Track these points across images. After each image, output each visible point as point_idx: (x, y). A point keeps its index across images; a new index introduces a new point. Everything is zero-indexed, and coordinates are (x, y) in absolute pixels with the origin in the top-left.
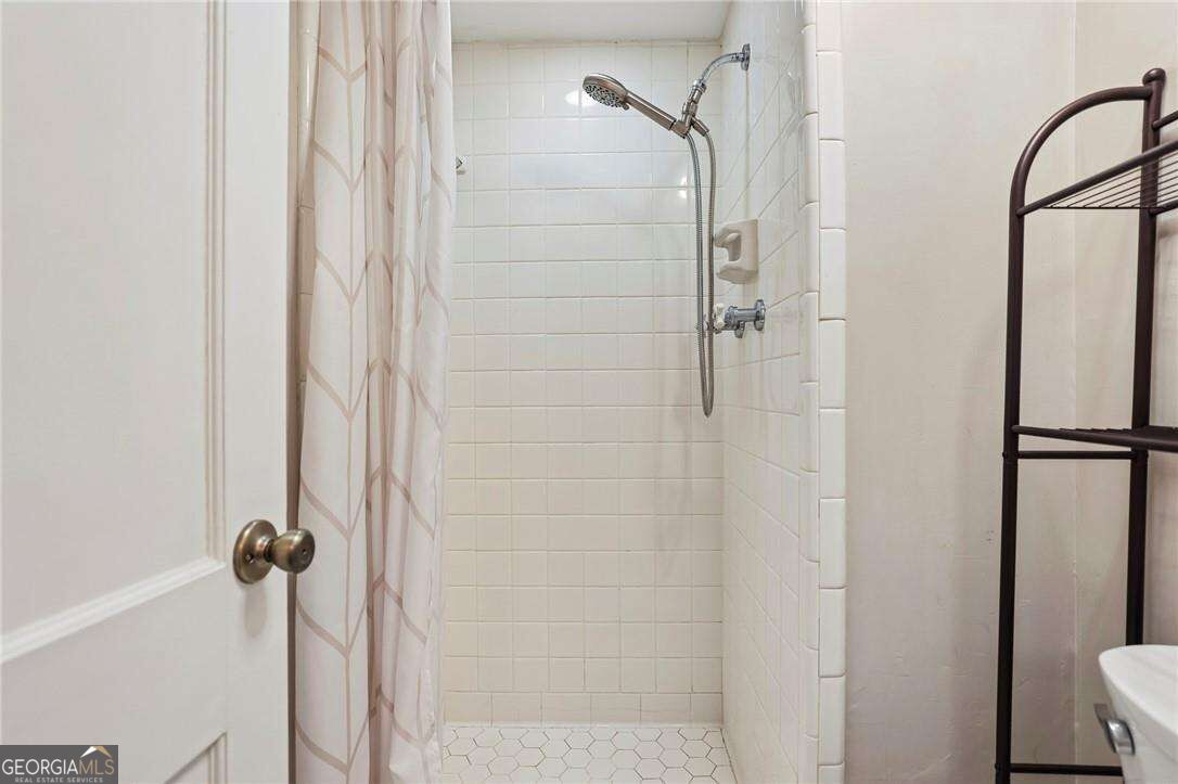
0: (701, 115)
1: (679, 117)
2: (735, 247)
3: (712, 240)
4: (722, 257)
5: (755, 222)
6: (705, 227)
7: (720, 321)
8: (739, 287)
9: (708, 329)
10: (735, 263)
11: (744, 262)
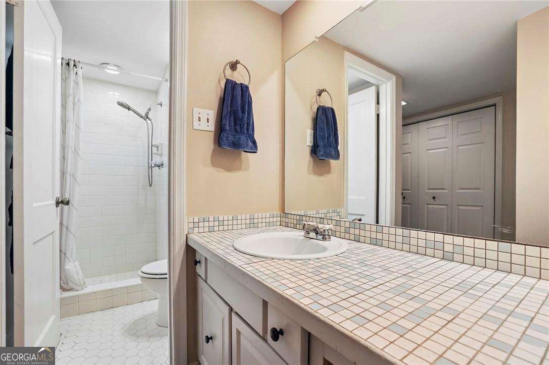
0: (149, 116)
1: (144, 115)
2: (157, 147)
3: (152, 145)
4: (154, 149)
5: (162, 144)
6: (150, 142)
7: (153, 165)
8: (159, 157)
9: (150, 167)
10: (158, 152)
11: (159, 152)
